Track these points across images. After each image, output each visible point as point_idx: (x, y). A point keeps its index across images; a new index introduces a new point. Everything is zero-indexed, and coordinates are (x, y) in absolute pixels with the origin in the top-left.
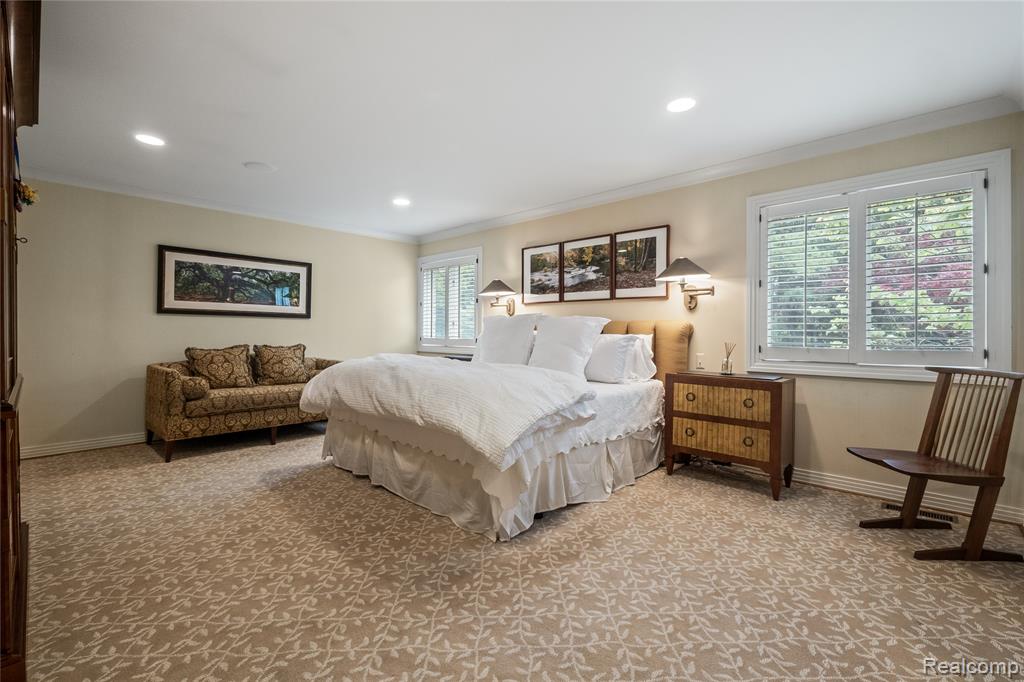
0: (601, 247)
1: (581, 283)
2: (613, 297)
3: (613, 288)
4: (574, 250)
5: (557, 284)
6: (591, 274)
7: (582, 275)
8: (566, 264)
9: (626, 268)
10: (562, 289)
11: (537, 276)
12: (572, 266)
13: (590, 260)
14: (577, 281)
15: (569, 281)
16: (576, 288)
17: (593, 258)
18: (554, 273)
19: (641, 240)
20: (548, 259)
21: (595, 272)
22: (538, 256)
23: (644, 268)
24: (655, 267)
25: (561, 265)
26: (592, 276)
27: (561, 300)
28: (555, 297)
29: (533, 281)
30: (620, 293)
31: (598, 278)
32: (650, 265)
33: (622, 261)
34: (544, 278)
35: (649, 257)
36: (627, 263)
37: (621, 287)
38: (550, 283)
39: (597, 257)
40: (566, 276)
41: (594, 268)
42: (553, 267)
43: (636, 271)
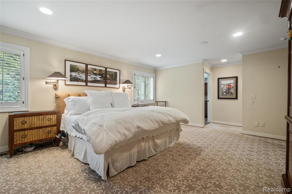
0: (102, 70)
1: (95, 80)
2: (106, 86)
3: (106, 84)
4: (92, 68)
5: (84, 79)
6: (98, 78)
7: (95, 78)
8: (88, 72)
9: (110, 78)
10: (86, 81)
11: (74, 74)
12: (91, 74)
13: (98, 73)
14: (93, 79)
15: (89, 78)
16: (92, 82)
17: (99, 73)
18: (83, 75)
19: (114, 72)
20: (80, 68)
21: (100, 77)
22: (74, 65)
23: (114, 80)
24: (117, 80)
25: (86, 72)
26: (99, 79)
27: (86, 85)
28: (84, 84)
29: (71, 76)
30: (108, 85)
31: (101, 80)
32: (115, 79)
33: (108, 76)
34: (78, 76)
35: (115, 77)
36: (110, 77)
37: (108, 84)
38: (81, 78)
39: (101, 73)
40: (88, 77)
41: (100, 76)
42: (83, 72)
43: (112, 80)
